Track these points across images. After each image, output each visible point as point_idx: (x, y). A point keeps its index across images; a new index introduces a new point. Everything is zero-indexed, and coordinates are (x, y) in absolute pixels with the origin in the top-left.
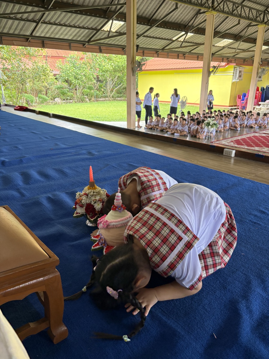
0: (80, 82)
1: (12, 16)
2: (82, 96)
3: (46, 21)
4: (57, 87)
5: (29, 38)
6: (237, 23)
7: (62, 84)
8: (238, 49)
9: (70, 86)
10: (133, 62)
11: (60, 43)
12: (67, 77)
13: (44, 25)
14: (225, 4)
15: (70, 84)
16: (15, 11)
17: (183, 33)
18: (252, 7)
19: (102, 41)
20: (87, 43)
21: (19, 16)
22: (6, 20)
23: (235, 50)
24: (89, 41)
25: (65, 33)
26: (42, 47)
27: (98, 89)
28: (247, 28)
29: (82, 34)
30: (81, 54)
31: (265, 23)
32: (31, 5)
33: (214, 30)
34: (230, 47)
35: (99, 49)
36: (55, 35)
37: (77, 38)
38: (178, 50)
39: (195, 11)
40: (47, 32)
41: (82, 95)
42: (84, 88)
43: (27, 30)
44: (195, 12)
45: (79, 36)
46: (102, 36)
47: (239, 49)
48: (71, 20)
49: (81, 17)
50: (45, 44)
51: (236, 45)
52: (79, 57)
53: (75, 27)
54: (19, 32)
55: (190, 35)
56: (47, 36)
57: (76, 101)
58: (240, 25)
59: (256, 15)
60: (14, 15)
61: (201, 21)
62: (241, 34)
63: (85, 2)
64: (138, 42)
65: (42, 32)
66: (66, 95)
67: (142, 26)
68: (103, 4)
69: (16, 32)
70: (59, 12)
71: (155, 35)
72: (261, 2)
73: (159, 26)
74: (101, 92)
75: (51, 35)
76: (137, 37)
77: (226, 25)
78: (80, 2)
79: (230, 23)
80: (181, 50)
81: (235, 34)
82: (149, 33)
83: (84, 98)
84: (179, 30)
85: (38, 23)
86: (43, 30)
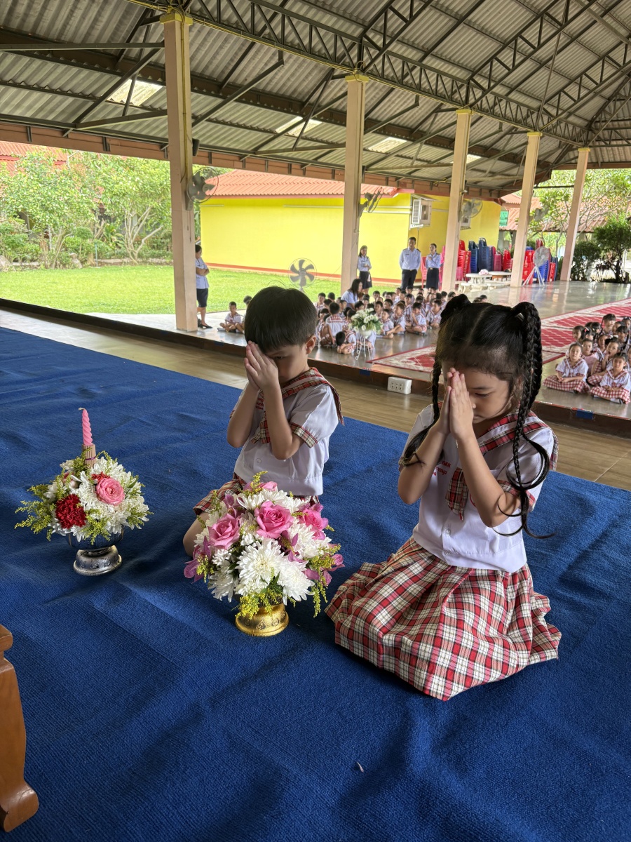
0: (57, 220)
2: (64, 253)
6: (413, 103)
7: (10, 222)
8: (417, 160)
9: (31, 229)
10: (187, 179)
11: (3, 125)
14: (386, 60)
15: (30, 221)
17: (299, 118)
18: (442, 69)
19: (109, 126)
20: (72, 129)
23: (411, 161)
24: (76, 124)
25: (15, 102)
27: (104, 236)
28: (434, 115)
29: (58, 105)
30: (57, 152)
31: (471, 106)
33: (366, 116)
34: (400, 153)
37: (47, 116)
38: (290, 156)
39: (323, 72)
41: (63, 249)
42: (67, 233)
44: (321, 76)
45: (52, 111)
46: (109, 114)
47: (420, 160)
48: (31, 72)
49: (55, 68)
51: (413, 150)
52: (52, 158)
53: (40, 89)
55: (313, 123)
57: (48, 264)
58: (420, 109)
59: (450, 88)
61: (335, 95)
62: (421, 128)
63: (65, 34)
64: (196, 133)
66: (19, 248)
67: (203, 96)
68: (108, 41)
71: (234, 119)
72: (461, 62)
73: (244, 100)
74: (111, 244)
76: (193, 121)
77: (389, 106)
78: (52, 32)
79: (398, 103)
80: (296, 154)
81: (409, 126)
82: (222, 115)
83: (68, 257)
84: (288, 112)
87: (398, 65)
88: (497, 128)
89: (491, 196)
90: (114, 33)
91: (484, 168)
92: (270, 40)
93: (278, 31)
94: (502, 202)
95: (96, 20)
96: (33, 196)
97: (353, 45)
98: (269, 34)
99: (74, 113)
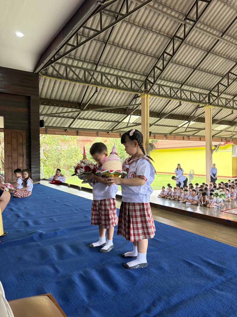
1: (56, 115)
3: (81, 117)
5: (67, 129)
6: (231, 113)
8: (234, 132)
10: (147, 145)
11: (90, 132)
13: (79, 120)
14: (219, 100)
16: (59, 111)
17: (187, 121)
19: (122, 130)
20: (111, 132)
21: (61, 115)
22: (52, 117)
23: (231, 133)
24: (112, 130)
25: (94, 125)
26: (76, 135)
29: (107, 125)
32: (71, 107)
33: (212, 118)
34: (226, 130)
36: (87, 127)
37: (103, 128)
38: (183, 134)
39: (195, 106)
40: (81, 125)
43: (66, 124)
44: (195, 107)
45: (105, 127)
46: (122, 126)
47: (235, 132)
48: (100, 116)
49: (107, 114)
50: (78, 133)
51: (232, 129)
53: (102, 121)
54: (61, 125)
55: (192, 123)
56: (81, 127)
58: (234, 114)
60: (58, 114)
61: (200, 113)
62: (235, 121)
63: (110, 104)
64: (150, 129)
65: (77, 125)
67: (153, 118)
68: (124, 105)
69: (58, 126)
70: (91, 112)
71: (164, 124)
73: (167, 117)
75: (83, 127)
76: (150, 126)
77: (221, 115)
78: (107, 104)
79: (225, 113)
80: (186, 133)
81: (230, 120)
82: (159, 123)
84: (183, 120)
85: (75, 119)
86: (78, 124)
87: (224, 101)
90: (125, 102)
92: (176, 98)
93: (179, 95)
95: (120, 99)
97: (206, 96)
98: (176, 97)
99: (112, 127)
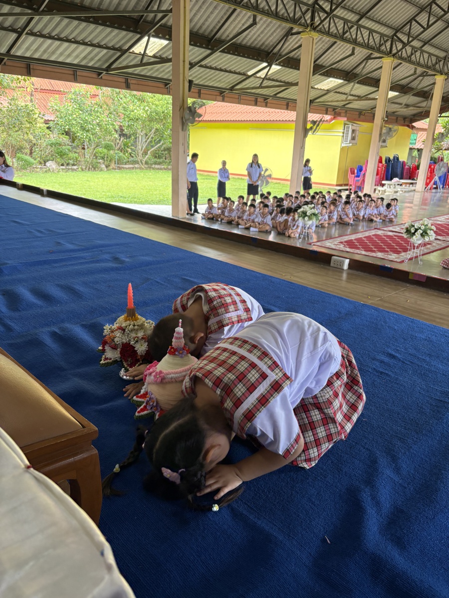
0: (92, 136)
2: (94, 160)
3: (35, 30)
4: (50, 142)
5: (4, 59)
6: (350, 53)
7: (59, 138)
8: (351, 95)
9: (73, 142)
10: (184, 109)
11: (59, 69)
12: (67, 127)
13: (32, 38)
14: (332, 21)
15: (73, 137)
17: (265, 64)
18: (373, 28)
19: (130, 70)
20: (105, 72)
23: (346, 96)
24: (108, 69)
25: (67, 53)
26: (26, 74)
27: (122, 148)
28: (365, 62)
29: (96, 55)
30: (92, 89)
31: (394, 55)
33: (315, 62)
34: (338, 90)
35: (125, 82)
36: (50, 56)
37: (88, 63)
38: (257, 92)
39: (284, 30)
40: (36, 50)
41: (94, 157)
42: (97, 146)
44: (283, 32)
45: (92, 59)
46: (130, 62)
47: (352, 95)
48: (78, 32)
49: (95, 29)
50: (31, 70)
51: (347, 89)
52: (89, 93)
53: (84, 43)
55: (275, 68)
56: (36, 56)
57: (84, 167)
58: (355, 57)
59: (379, 42)
61: (292, 47)
62: (355, 71)
63: (103, 4)
64: (191, 75)
65: (28, 49)
66: (65, 156)
67: (197, 49)
68: (133, 9)
70: (57, 18)
71: (218, 65)
72: (388, 23)
73: (226, 51)
74: (127, 154)
75: (42, 55)
76: (189, 66)
77: (332, 55)
78: (94, 3)
79: (339, 53)
80: (261, 91)
81: (346, 70)
82: (210, 62)
83: (97, 163)
84: (257, 60)
85: (20, 35)
86: (28, 47)
87: (340, 25)
88: (412, 72)
89: (404, 122)
90: (137, 4)
91: (401, 102)
92: (247, 7)
94: (413, 127)
96: (76, 120)
97: (308, 10)
99: (107, 61)
